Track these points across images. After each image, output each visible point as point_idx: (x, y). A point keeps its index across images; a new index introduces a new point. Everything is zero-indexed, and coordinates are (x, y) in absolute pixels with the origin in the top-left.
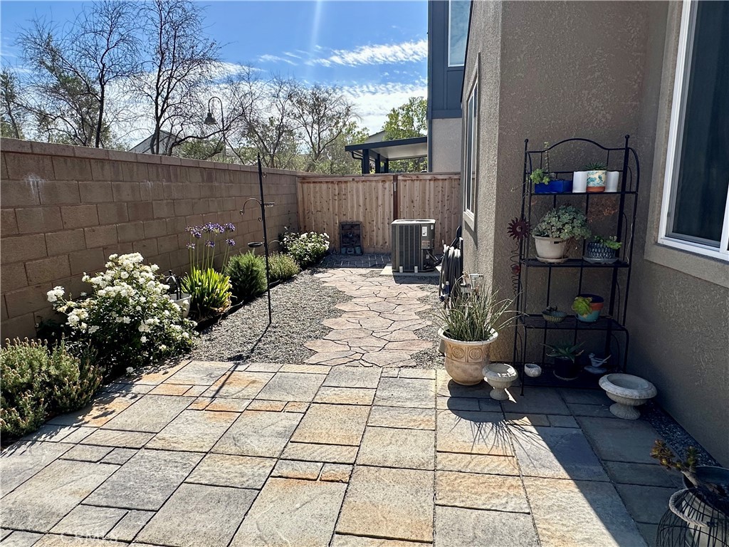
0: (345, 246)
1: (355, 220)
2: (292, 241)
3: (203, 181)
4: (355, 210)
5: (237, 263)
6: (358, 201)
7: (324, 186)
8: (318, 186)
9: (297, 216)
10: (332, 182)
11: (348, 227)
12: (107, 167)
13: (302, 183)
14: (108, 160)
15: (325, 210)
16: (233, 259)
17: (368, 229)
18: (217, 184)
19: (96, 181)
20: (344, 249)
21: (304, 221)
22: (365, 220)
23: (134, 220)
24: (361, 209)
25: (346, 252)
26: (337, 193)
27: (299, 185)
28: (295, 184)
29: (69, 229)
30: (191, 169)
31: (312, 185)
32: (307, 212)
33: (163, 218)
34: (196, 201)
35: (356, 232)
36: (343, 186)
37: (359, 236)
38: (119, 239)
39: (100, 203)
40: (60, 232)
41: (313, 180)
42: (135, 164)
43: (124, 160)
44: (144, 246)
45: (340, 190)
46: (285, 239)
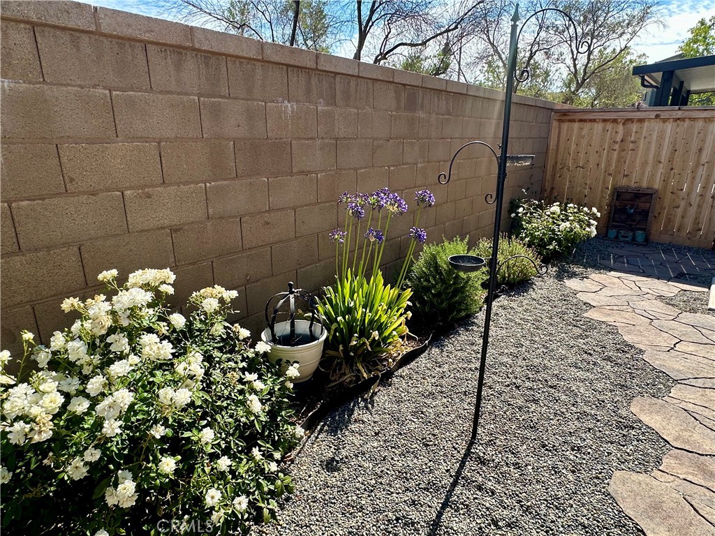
0: (615, 227)
1: (645, 185)
2: (531, 213)
3: (398, 109)
4: (649, 169)
5: (434, 257)
6: (658, 154)
7: (598, 127)
8: (587, 126)
9: (543, 172)
10: (615, 121)
11: (628, 196)
12: (190, 64)
13: (560, 121)
14: (193, 49)
15: (591, 165)
16: (428, 250)
17: (667, 202)
18: (422, 115)
19: (161, 92)
20: (615, 231)
21: (553, 180)
22: (665, 187)
23: (249, 176)
24: (661, 169)
25: (617, 237)
26: (619, 138)
27: (555, 124)
28: (549, 123)
29: (84, 193)
30: (377, 85)
31: (576, 125)
32: (559, 166)
33: (313, 172)
34: (381, 142)
35: (642, 205)
36: (634, 127)
37: (645, 214)
38: (211, 211)
39: (168, 140)
40: (55, 201)
41: (579, 116)
42: (258, 64)
43: (231, 51)
44: (268, 223)
45: (627, 133)
46: (521, 210)
